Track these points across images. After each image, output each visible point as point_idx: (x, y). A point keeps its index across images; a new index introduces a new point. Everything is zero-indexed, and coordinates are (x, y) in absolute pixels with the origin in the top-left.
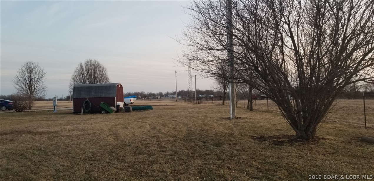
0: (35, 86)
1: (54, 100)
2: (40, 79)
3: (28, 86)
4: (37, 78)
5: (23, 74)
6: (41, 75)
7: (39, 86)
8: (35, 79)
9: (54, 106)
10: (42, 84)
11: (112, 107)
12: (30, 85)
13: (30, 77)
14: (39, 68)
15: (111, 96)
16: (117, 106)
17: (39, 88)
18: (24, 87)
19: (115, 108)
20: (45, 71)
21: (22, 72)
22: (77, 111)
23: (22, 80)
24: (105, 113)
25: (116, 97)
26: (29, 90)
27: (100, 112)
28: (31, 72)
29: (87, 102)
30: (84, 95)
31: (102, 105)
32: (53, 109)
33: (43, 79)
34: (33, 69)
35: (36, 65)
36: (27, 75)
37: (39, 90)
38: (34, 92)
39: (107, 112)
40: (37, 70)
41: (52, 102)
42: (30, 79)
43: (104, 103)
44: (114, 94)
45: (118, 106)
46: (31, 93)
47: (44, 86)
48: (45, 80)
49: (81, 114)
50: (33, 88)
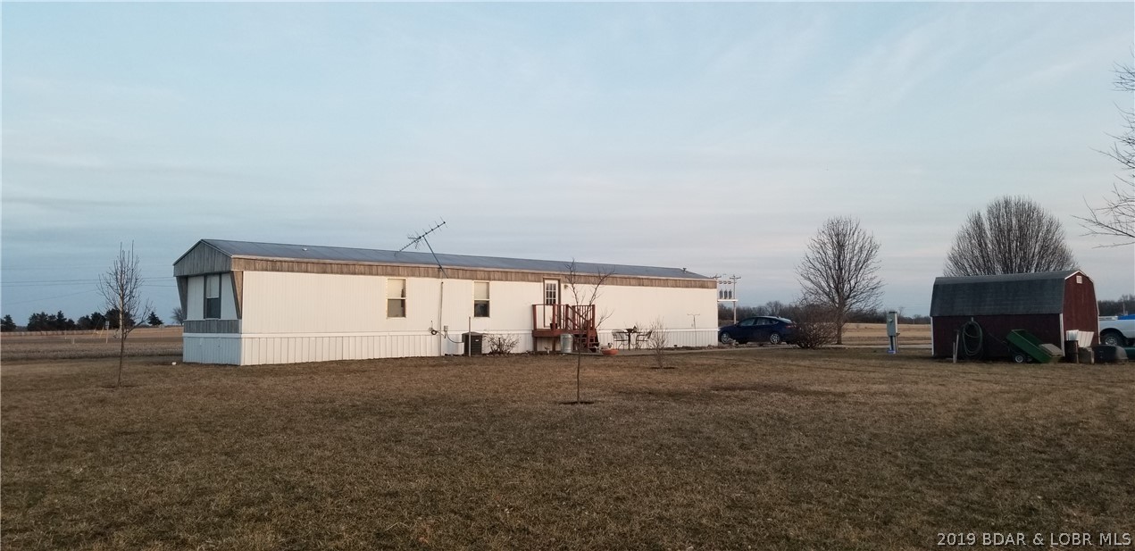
0: (853, 282)
1: (890, 320)
2: (864, 262)
3: (834, 281)
4: (856, 258)
5: (821, 252)
6: (869, 252)
7: (863, 282)
8: (850, 264)
9: (891, 337)
10: (870, 276)
11: (1050, 347)
12: (839, 278)
13: (839, 258)
14: (861, 233)
15: (1044, 311)
16: (1066, 342)
17: (861, 287)
18: (824, 284)
19: (1060, 347)
20: (877, 240)
21: (818, 246)
22: (941, 353)
23: (819, 266)
24: (1026, 361)
25: (1061, 315)
26: (837, 291)
27: (1009, 359)
28: (840, 246)
29: (971, 329)
30: (962, 307)
31: (1015, 336)
32: (889, 346)
33: (872, 263)
34: (847, 238)
35: (854, 225)
36: (830, 252)
37: (862, 293)
38: (848, 297)
39: (1033, 359)
40: (855, 239)
41: (885, 326)
42: (839, 263)
43: (1021, 333)
44: (1055, 304)
45: (1071, 344)
46: (843, 300)
47: (875, 281)
48: (876, 265)
49: (952, 362)
50: (847, 287)
